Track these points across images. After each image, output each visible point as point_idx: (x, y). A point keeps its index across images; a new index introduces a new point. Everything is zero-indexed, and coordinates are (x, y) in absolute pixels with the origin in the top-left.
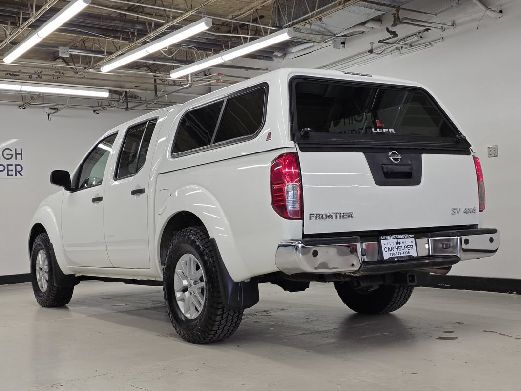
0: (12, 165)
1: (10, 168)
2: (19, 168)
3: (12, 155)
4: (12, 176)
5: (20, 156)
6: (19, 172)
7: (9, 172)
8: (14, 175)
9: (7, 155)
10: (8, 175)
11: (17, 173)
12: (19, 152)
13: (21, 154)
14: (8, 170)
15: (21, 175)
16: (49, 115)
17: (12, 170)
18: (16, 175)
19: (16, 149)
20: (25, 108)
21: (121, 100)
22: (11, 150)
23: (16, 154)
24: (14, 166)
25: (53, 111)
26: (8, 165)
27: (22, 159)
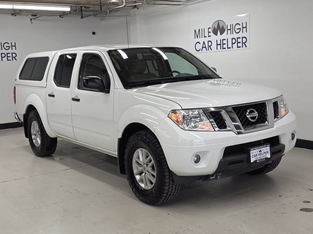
0: (10, 53)
1: (9, 55)
2: (14, 55)
3: (9, 47)
4: (10, 60)
5: (15, 47)
6: (14, 57)
7: (8, 58)
8: (11, 60)
9: (6, 47)
10: (8, 60)
11: (13, 58)
12: (13, 44)
13: (15, 46)
14: (8, 57)
15: (16, 60)
16: (31, 20)
17: (10, 57)
18: (13, 60)
19: (11, 43)
20: (16, 16)
21: (77, 11)
22: (9, 44)
23: (12, 46)
24: (11, 54)
25: (34, 17)
26: (7, 54)
27: (16, 49)
